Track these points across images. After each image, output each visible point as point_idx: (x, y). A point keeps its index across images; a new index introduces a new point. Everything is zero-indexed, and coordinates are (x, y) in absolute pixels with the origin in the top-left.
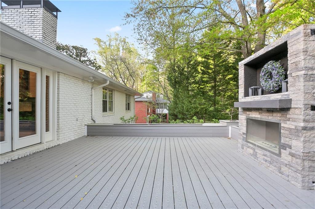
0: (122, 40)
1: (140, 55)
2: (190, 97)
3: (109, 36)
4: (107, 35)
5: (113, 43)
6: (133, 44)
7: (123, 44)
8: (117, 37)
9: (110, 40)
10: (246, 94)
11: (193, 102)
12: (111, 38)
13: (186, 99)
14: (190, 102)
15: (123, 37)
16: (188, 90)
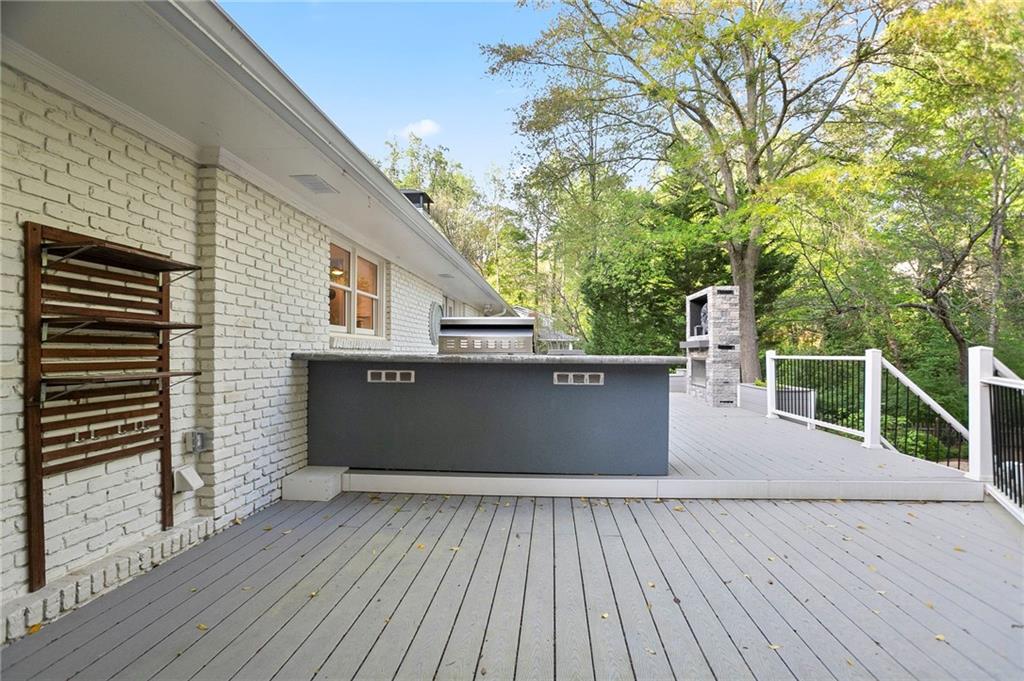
0: (431, 156)
1: (479, 196)
2: (632, 329)
3: (392, 146)
4: (387, 143)
5: (403, 164)
6: (459, 166)
7: (433, 166)
8: (415, 146)
9: (395, 155)
10: (692, 334)
11: (637, 340)
12: (397, 150)
13: (623, 334)
14: (632, 340)
15: (433, 148)
16: (628, 314)
